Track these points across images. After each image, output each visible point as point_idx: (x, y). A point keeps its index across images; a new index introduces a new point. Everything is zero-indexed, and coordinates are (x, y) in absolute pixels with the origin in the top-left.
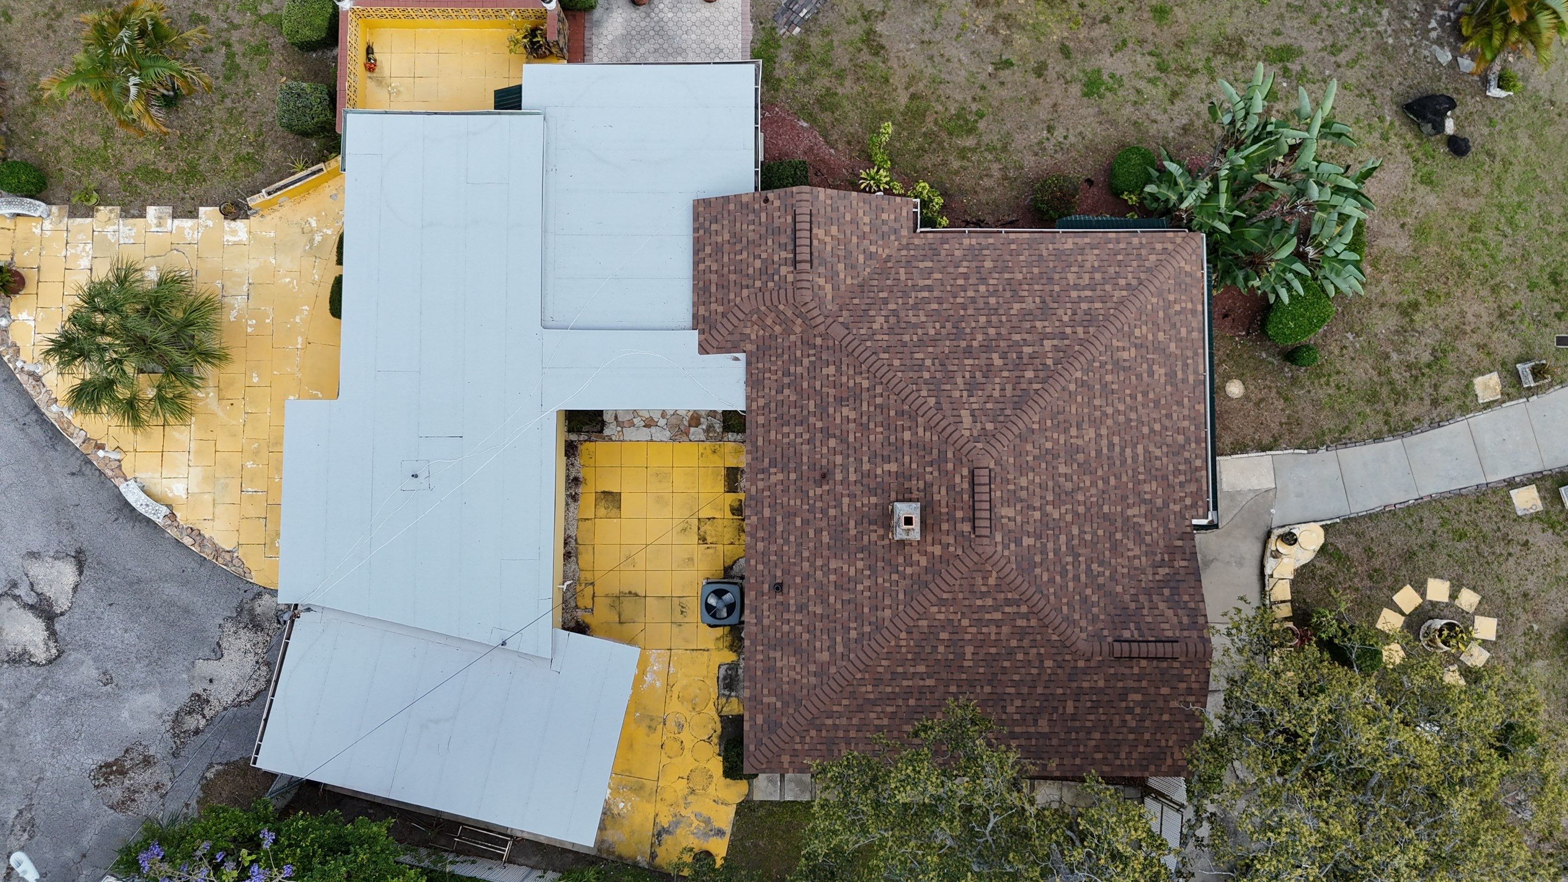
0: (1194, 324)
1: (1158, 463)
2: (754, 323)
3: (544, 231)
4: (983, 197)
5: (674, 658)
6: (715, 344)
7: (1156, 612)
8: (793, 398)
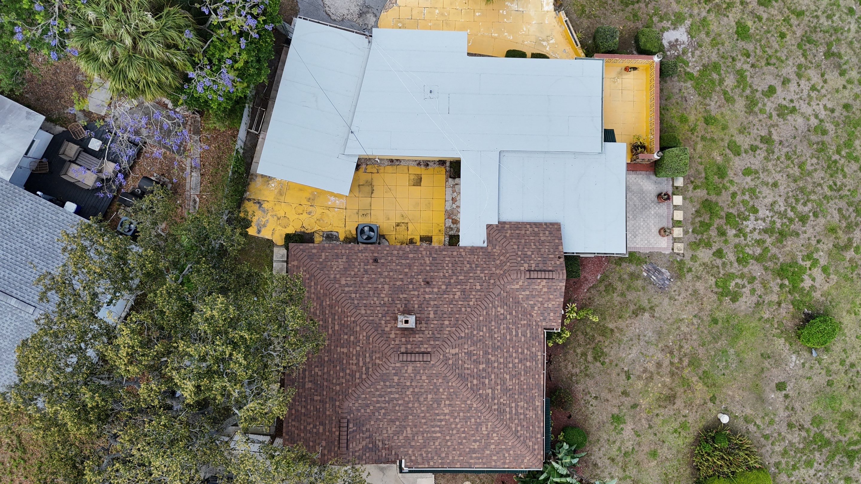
0: (498, 463)
1: (432, 444)
2: (501, 251)
3: (546, 152)
4: (562, 364)
5: (342, 211)
6: (491, 232)
7: (361, 440)
8: (465, 268)
